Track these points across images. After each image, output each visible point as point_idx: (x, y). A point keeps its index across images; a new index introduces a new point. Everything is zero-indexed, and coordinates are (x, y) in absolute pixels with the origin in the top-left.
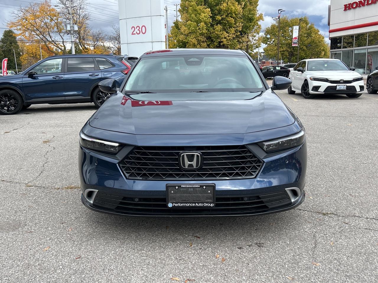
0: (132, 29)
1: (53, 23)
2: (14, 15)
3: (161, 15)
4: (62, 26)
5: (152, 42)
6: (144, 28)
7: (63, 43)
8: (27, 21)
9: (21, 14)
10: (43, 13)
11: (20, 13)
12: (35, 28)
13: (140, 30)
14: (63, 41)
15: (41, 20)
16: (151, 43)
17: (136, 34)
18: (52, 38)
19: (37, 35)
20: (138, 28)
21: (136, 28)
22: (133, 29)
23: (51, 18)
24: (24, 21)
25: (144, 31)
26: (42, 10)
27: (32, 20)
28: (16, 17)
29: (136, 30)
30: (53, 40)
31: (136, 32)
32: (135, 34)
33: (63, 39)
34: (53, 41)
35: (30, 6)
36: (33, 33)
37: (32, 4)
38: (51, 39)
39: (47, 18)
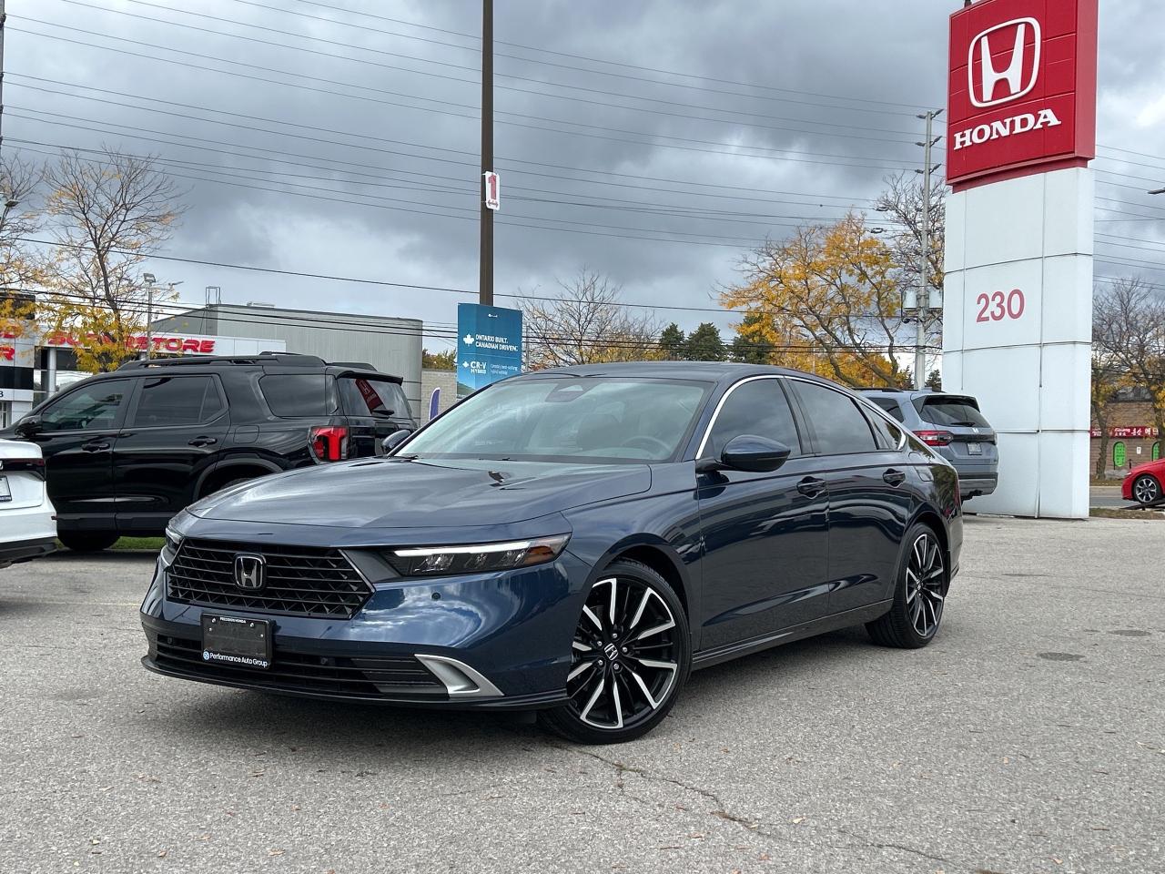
0: (979, 303)
1: (866, 288)
2: (747, 266)
3: (1076, 254)
4: (894, 294)
5: (1042, 345)
6: (1016, 297)
7: (890, 353)
8: (781, 285)
9: (767, 263)
10: (838, 256)
11: (764, 261)
12: (803, 306)
13: (1005, 304)
14: (891, 346)
15: (829, 278)
16: (1037, 349)
17: (991, 318)
18: (855, 337)
19: (807, 326)
20: (998, 299)
21: (993, 299)
22: (983, 301)
23: (860, 269)
24: (773, 284)
25: (1015, 310)
26: (836, 247)
27: (799, 280)
28: (751, 273)
29: (993, 306)
30: (858, 341)
31: (992, 313)
32: (987, 319)
33: (892, 339)
34: (857, 346)
35: (797, 237)
36: (796, 321)
37: (804, 230)
38: (853, 340)
39: (848, 271)
